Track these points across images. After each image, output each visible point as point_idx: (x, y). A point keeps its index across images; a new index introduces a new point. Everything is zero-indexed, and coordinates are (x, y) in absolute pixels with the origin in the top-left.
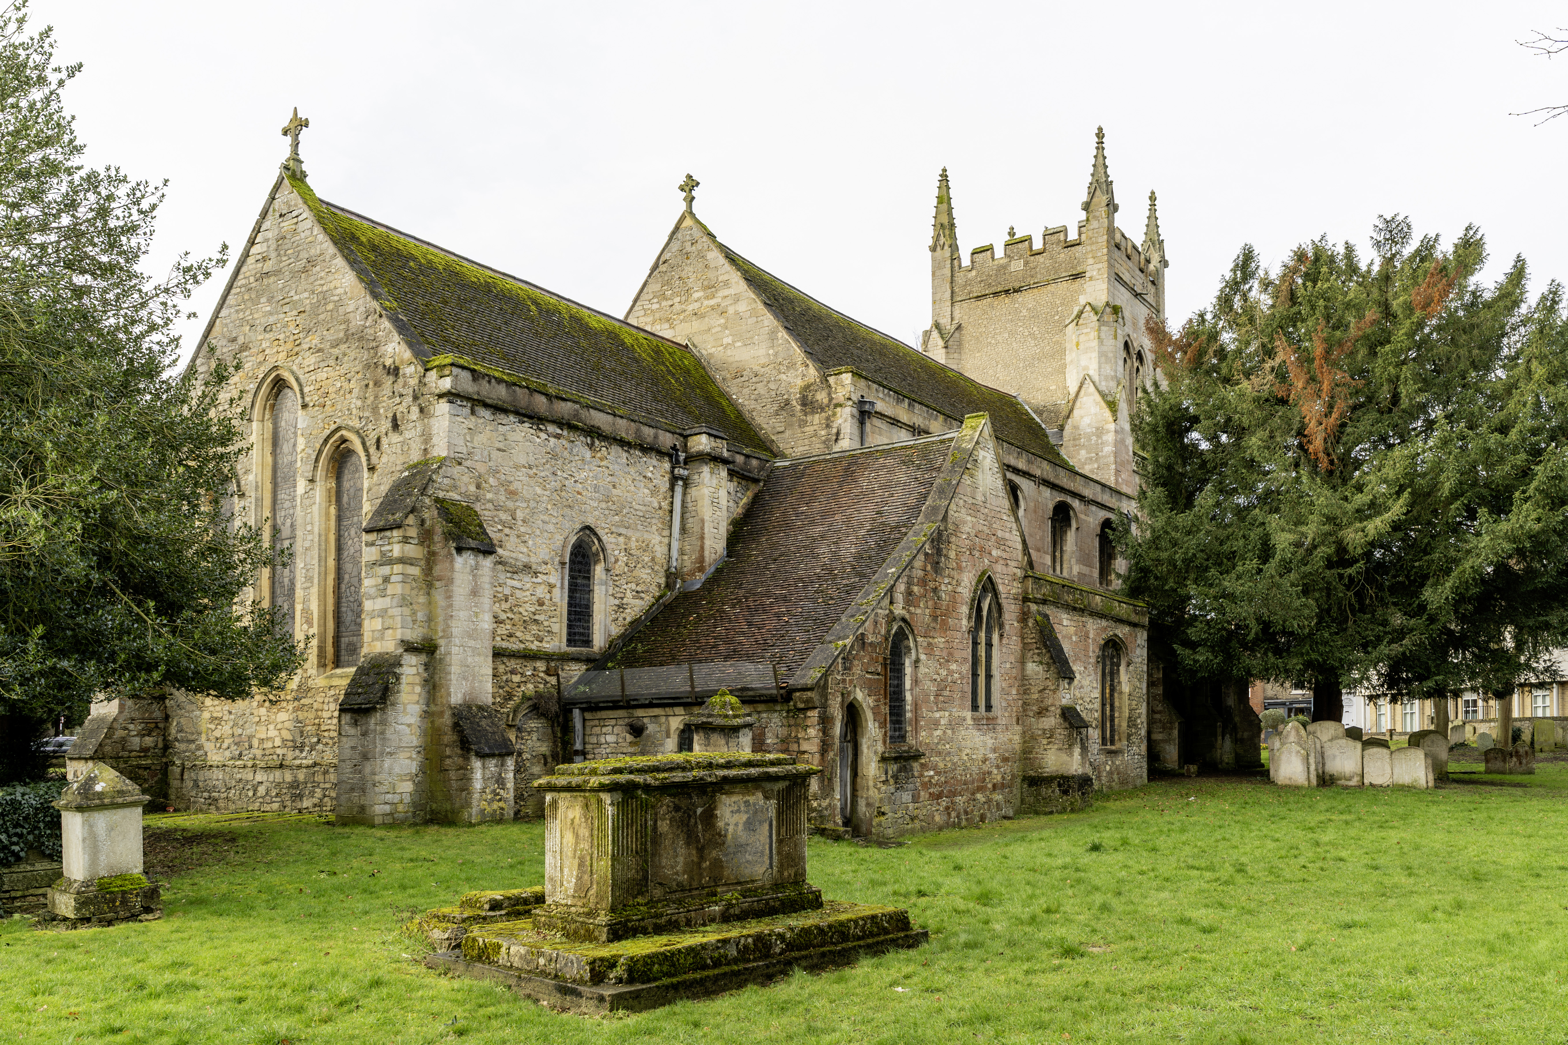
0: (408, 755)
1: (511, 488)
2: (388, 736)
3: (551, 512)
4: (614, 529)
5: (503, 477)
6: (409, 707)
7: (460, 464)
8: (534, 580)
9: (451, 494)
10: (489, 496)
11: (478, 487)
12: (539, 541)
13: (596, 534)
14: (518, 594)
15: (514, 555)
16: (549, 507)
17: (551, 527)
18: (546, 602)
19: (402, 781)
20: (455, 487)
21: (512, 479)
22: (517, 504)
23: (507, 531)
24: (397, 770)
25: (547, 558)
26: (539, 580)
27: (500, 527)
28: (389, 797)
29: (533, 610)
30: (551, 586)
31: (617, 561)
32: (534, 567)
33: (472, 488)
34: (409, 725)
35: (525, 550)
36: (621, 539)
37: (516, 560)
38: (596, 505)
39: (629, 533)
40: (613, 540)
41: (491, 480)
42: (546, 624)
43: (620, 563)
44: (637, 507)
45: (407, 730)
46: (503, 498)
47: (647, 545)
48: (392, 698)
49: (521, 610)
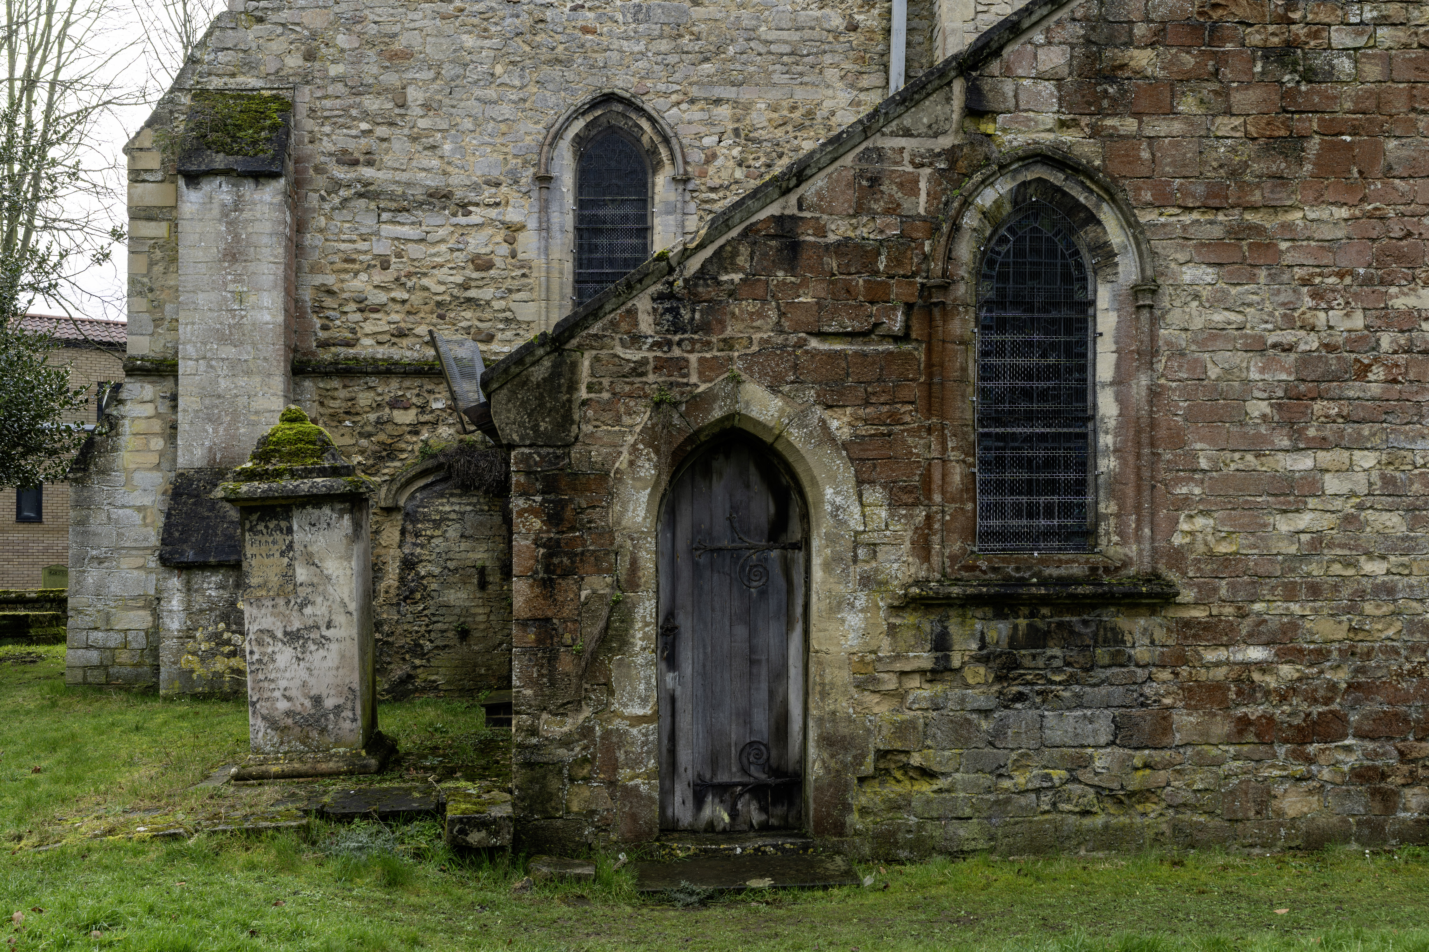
0: (140, 562)
1: (396, 46)
2: (92, 528)
3: (506, 79)
4: (694, 92)
5: (373, 29)
6: (138, 476)
7: (260, 20)
8: (461, 220)
9: (240, 79)
10: (335, 70)
11: (310, 56)
12: (471, 141)
13: (641, 110)
14: (414, 251)
15: (404, 177)
16: (499, 69)
17: (506, 110)
18: (498, 262)
19: (127, 608)
20: (249, 66)
21: (397, 28)
22: (410, 75)
23: (382, 131)
24: (115, 588)
25: (495, 174)
26: (474, 219)
27: (364, 126)
28: (98, 636)
29: (459, 279)
30: (513, 230)
31: (711, 158)
32: (459, 194)
33: (294, 62)
34: (139, 509)
35: (435, 163)
36: (724, 111)
37: (408, 184)
38: (641, 47)
39: (746, 94)
40: (698, 116)
41: (342, 40)
42: (497, 305)
43: (719, 162)
44: (772, 35)
45: (137, 518)
46: (375, 70)
47: (810, 115)
48: (101, 461)
49: (425, 281)
